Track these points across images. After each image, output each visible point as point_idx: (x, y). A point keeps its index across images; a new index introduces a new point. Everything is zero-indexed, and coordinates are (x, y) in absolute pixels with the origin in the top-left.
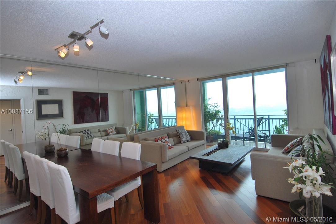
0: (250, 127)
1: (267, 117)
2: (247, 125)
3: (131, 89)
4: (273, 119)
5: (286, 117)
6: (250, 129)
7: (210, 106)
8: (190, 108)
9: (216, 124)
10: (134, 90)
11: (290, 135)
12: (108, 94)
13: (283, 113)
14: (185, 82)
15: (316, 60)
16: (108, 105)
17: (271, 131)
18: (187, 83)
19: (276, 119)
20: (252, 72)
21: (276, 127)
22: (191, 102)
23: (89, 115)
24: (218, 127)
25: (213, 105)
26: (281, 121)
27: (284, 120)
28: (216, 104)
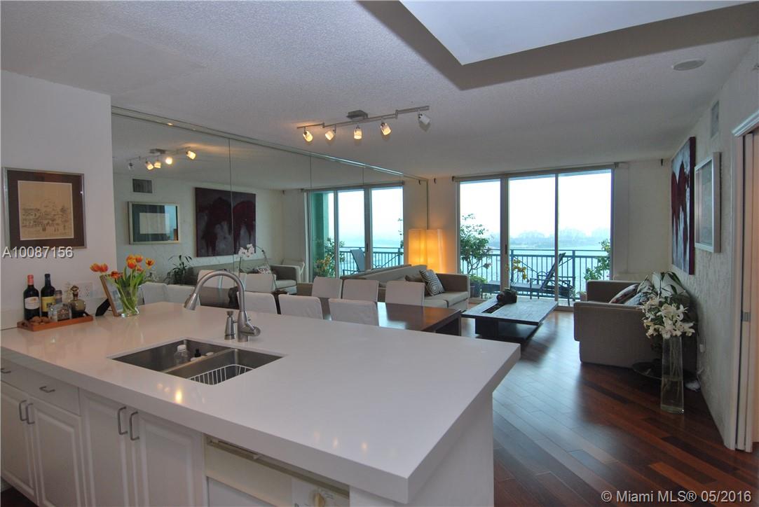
0: (539, 270)
1: (570, 253)
2: (535, 268)
3: (302, 187)
4: (580, 257)
5: (605, 254)
6: (540, 274)
7: (470, 229)
8: (437, 232)
9: (476, 265)
10: (308, 191)
11: (613, 281)
12: (255, 195)
13: (600, 247)
14: (427, 181)
15: (662, 160)
16: (254, 220)
17: (576, 279)
18: (431, 183)
19: (586, 257)
20: (557, 171)
21: (588, 270)
22: (436, 220)
23: (225, 238)
24: (480, 270)
25: (476, 228)
26: (595, 261)
27: (601, 259)
28: (481, 226)
